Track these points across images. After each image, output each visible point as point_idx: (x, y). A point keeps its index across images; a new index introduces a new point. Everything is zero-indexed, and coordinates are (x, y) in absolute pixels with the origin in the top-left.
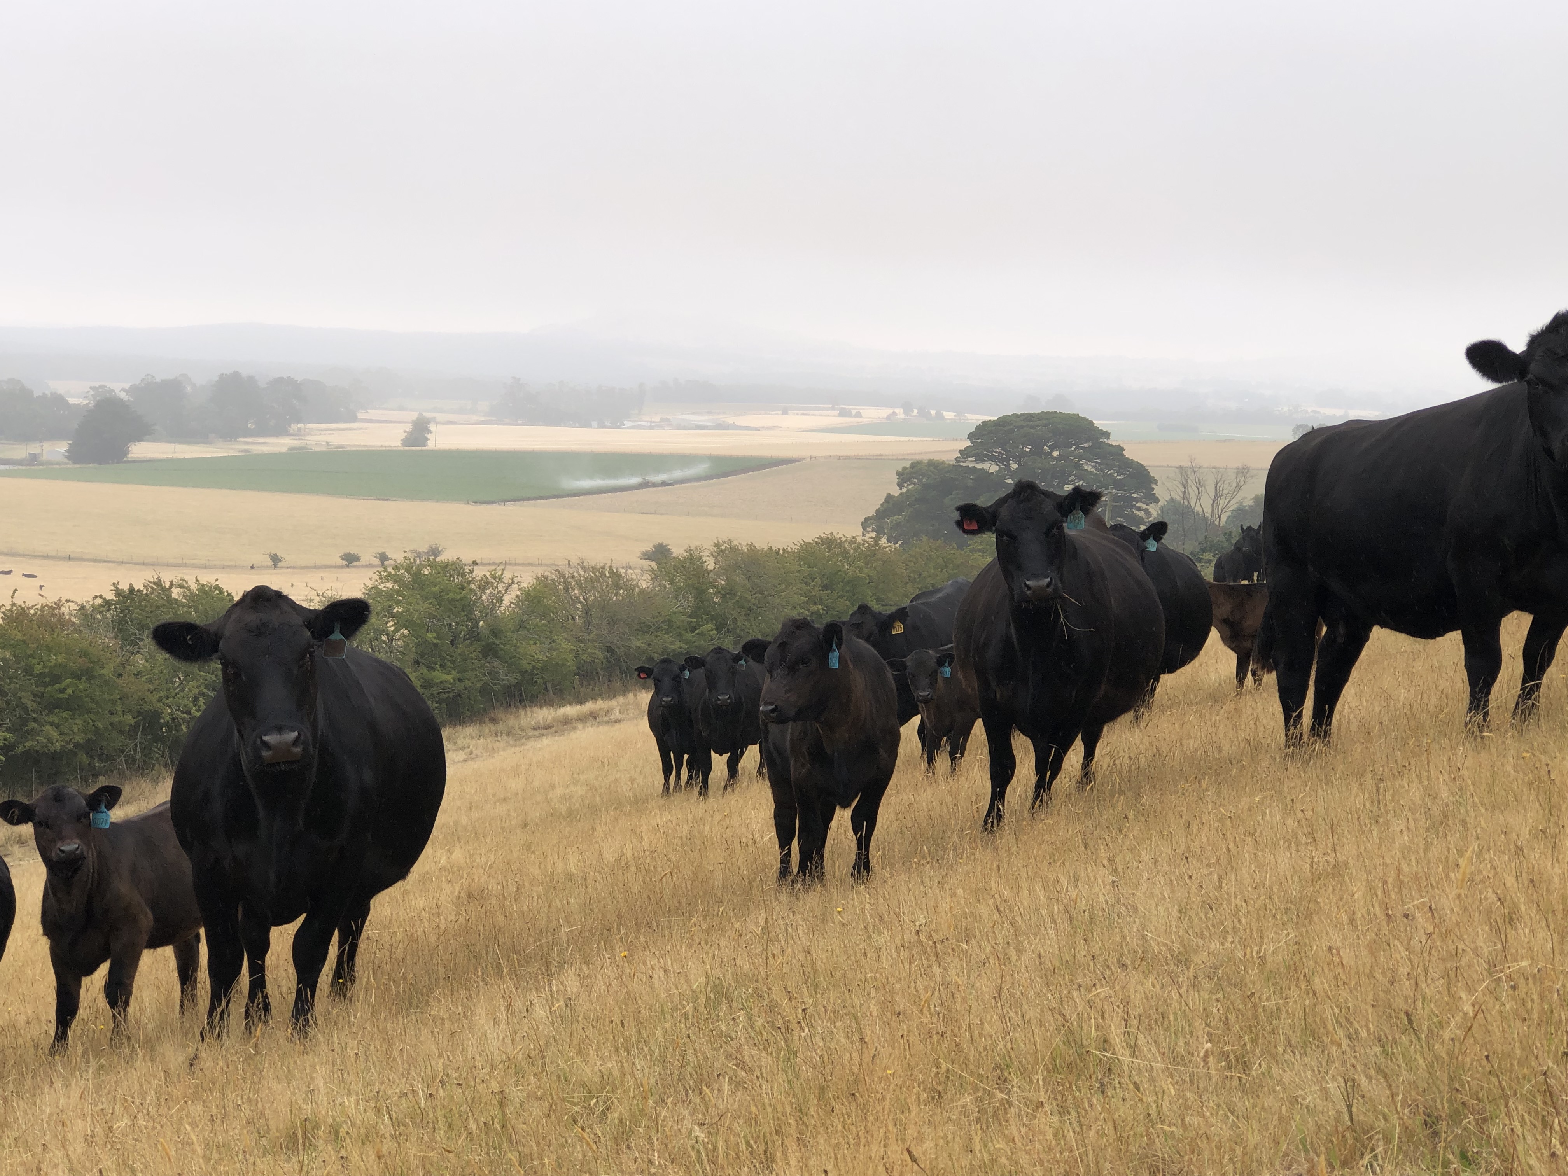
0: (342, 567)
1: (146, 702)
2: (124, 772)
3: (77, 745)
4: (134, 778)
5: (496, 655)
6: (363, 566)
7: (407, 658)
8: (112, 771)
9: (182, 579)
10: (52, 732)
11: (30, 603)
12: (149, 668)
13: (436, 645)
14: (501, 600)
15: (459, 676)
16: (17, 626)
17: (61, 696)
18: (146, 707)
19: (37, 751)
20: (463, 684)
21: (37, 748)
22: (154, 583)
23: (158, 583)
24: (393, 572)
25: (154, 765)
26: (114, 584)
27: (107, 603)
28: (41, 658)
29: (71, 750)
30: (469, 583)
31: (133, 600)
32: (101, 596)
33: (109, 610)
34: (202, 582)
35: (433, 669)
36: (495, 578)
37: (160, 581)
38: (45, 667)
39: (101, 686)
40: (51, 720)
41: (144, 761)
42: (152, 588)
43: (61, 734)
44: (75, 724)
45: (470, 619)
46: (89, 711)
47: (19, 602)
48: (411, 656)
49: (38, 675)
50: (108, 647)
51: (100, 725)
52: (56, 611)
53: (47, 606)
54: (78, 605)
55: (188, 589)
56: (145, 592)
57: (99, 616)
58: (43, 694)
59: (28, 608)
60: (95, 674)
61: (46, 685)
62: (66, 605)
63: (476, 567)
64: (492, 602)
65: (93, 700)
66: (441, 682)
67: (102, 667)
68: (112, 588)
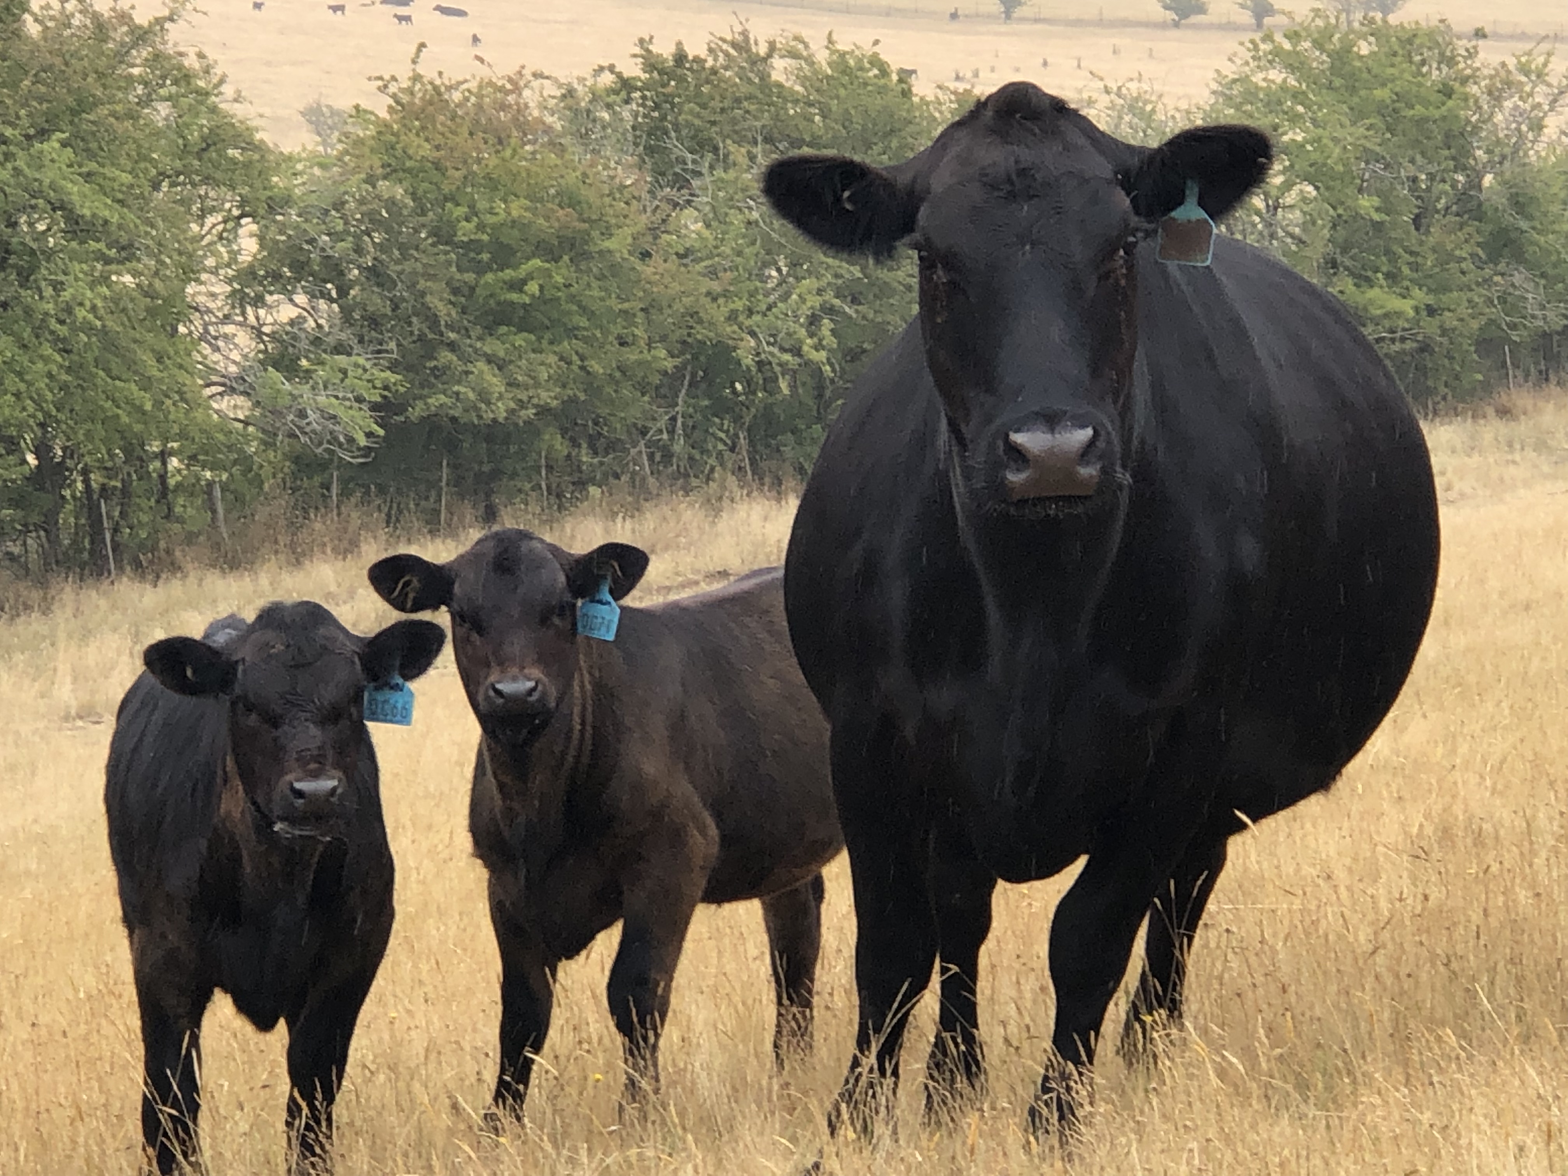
0: (1163, 26)
1: (700, 321)
2: (644, 479)
3: (543, 411)
4: (665, 493)
5: (1519, 257)
6: (1211, 27)
7: (1308, 252)
8: (617, 476)
9: (797, 38)
10: (489, 377)
11: (453, 75)
12: (712, 242)
13: (1378, 226)
14: (1538, 127)
15: (1430, 300)
16: (423, 128)
17: (514, 296)
18: (701, 333)
19: (454, 420)
20: (1436, 321)
21: (456, 413)
22: (734, 45)
23: (742, 45)
24: (1287, 46)
25: (712, 469)
26: (641, 41)
27: (626, 85)
28: (472, 207)
29: (528, 423)
30: (1464, 81)
31: (682, 79)
32: (611, 68)
33: (627, 102)
34: (839, 47)
35: (1370, 283)
36: (1527, 74)
37: (747, 39)
38: (481, 227)
39: (601, 277)
40: (487, 349)
41: (691, 458)
42: (727, 54)
43: (512, 384)
44: (542, 364)
45: (1460, 167)
46: (572, 332)
47: (427, 70)
48: (1317, 251)
49: (466, 245)
50: (622, 187)
51: (596, 367)
52: (511, 99)
53: (490, 83)
54: (560, 86)
55: (810, 61)
56: (710, 63)
57: (606, 116)
58: (472, 289)
59: (449, 88)
60: (593, 249)
61: (481, 269)
62: (536, 84)
63: (1481, 43)
64: (1518, 130)
65: (583, 309)
66: (1386, 315)
67: (607, 233)
68: (638, 50)
